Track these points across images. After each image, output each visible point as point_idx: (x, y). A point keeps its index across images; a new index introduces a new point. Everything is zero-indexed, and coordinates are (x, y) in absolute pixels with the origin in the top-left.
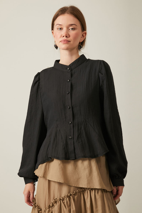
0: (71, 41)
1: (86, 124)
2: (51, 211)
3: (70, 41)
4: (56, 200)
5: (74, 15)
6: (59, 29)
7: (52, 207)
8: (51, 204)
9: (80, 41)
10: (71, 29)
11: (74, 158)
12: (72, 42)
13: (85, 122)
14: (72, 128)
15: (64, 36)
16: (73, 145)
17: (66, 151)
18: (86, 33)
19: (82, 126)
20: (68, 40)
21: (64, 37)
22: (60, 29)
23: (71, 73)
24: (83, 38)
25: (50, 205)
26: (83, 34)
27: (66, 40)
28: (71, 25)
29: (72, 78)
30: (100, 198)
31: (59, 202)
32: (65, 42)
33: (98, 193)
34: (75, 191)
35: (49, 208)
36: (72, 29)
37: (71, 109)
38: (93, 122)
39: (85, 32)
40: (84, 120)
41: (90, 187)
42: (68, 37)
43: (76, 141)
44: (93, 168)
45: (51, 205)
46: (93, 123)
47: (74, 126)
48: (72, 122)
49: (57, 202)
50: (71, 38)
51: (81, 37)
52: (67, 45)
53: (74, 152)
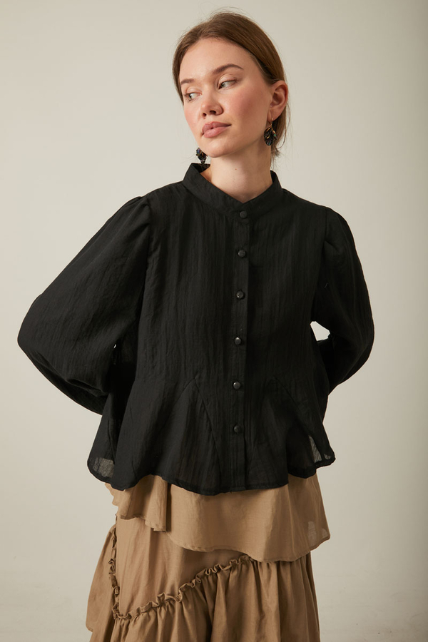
0: (230, 122)
3: (230, 125)
9: (270, 116)
11: (244, 489)
12: (235, 127)
13: (275, 385)
14: (241, 400)
18: (285, 88)
20: (222, 122)
21: (207, 116)
26: (278, 93)
27: (214, 125)
28: (221, 70)
32: (214, 131)
34: (233, 561)
37: (244, 347)
39: (280, 83)
40: (273, 378)
42: (217, 113)
48: (243, 384)
50: (229, 114)
51: (273, 104)
52: (221, 139)
53: (243, 471)
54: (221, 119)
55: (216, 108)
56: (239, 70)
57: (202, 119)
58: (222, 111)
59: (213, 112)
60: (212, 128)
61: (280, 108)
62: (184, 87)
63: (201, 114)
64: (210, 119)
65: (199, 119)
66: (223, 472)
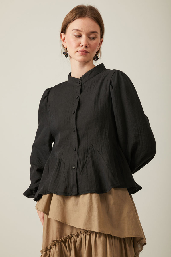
1: (94, 150)
2: (48, 255)
4: (55, 241)
7: (50, 250)
8: (49, 246)
11: (76, 194)
13: (92, 148)
14: (77, 155)
15: (82, 46)
16: (76, 177)
17: (67, 185)
19: (89, 154)
23: (81, 87)
25: (47, 248)
29: (82, 94)
30: (101, 244)
31: (59, 244)
33: (99, 237)
35: (45, 251)
37: (76, 132)
38: (102, 148)
40: (91, 146)
41: (87, 228)
43: (80, 173)
44: (94, 205)
45: (49, 248)
46: (102, 150)
47: (79, 153)
48: (77, 149)
49: (57, 244)
53: (76, 186)
60: (83, 52)
66: (68, 186)
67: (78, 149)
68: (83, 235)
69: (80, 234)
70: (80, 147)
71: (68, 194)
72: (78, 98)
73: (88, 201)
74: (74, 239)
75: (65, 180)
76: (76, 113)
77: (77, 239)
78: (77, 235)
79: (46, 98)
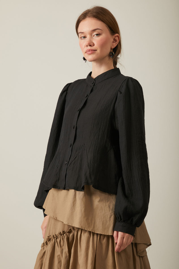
0: (96, 49)
1: (84, 149)
3: (96, 50)
4: (50, 237)
5: (97, 18)
6: (82, 38)
7: (47, 246)
9: (112, 47)
10: (95, 36)
12: (98, 51)
13: (84, 147)
14: (71, 151)
16: (66, 172)
17: (58, 178)
18: (118, 37)
19: (80, 152)
20: (93, 49)
21: (88, 46)
22: (84, 37)
24: (115, 43)
25: (44, 243)
26: (115, 38)
27: (90, 50)
28: (94, 30)
29: (91, 94)
31: (53, 240)
32: (90, 52)
36: (97, 35)
37: (75, 129)
39: (117, 35)
40: (83, 144)
42: (92, 46)
47: (73, 149)
49: (51, 240)
50: (96, 46)
51: (113, 42)
52: (93, 55)
53: (65, 180)
54: (93, 48)
55: (91, 44)
56: (101, 31)
57: (86, 47)
58: (94, 45)
59: (90, 46)
60: (90, 51)
61: (116, 44)
62: (79, 34)
63: (86, 45)
64: (89, 48)
65: (85, 47)
66: (59, 180)
67: (73, 145)
68: (75, 231)
69: (72, 230)
70: (75, 143)
71: (58, 187)
72: (87, 97)
73: (72, 197)
74: (67, 236)
75: (56, 173)
76: (80, 111)
77: (69, 235)
78: (70, 232)
79: (66, 92)
